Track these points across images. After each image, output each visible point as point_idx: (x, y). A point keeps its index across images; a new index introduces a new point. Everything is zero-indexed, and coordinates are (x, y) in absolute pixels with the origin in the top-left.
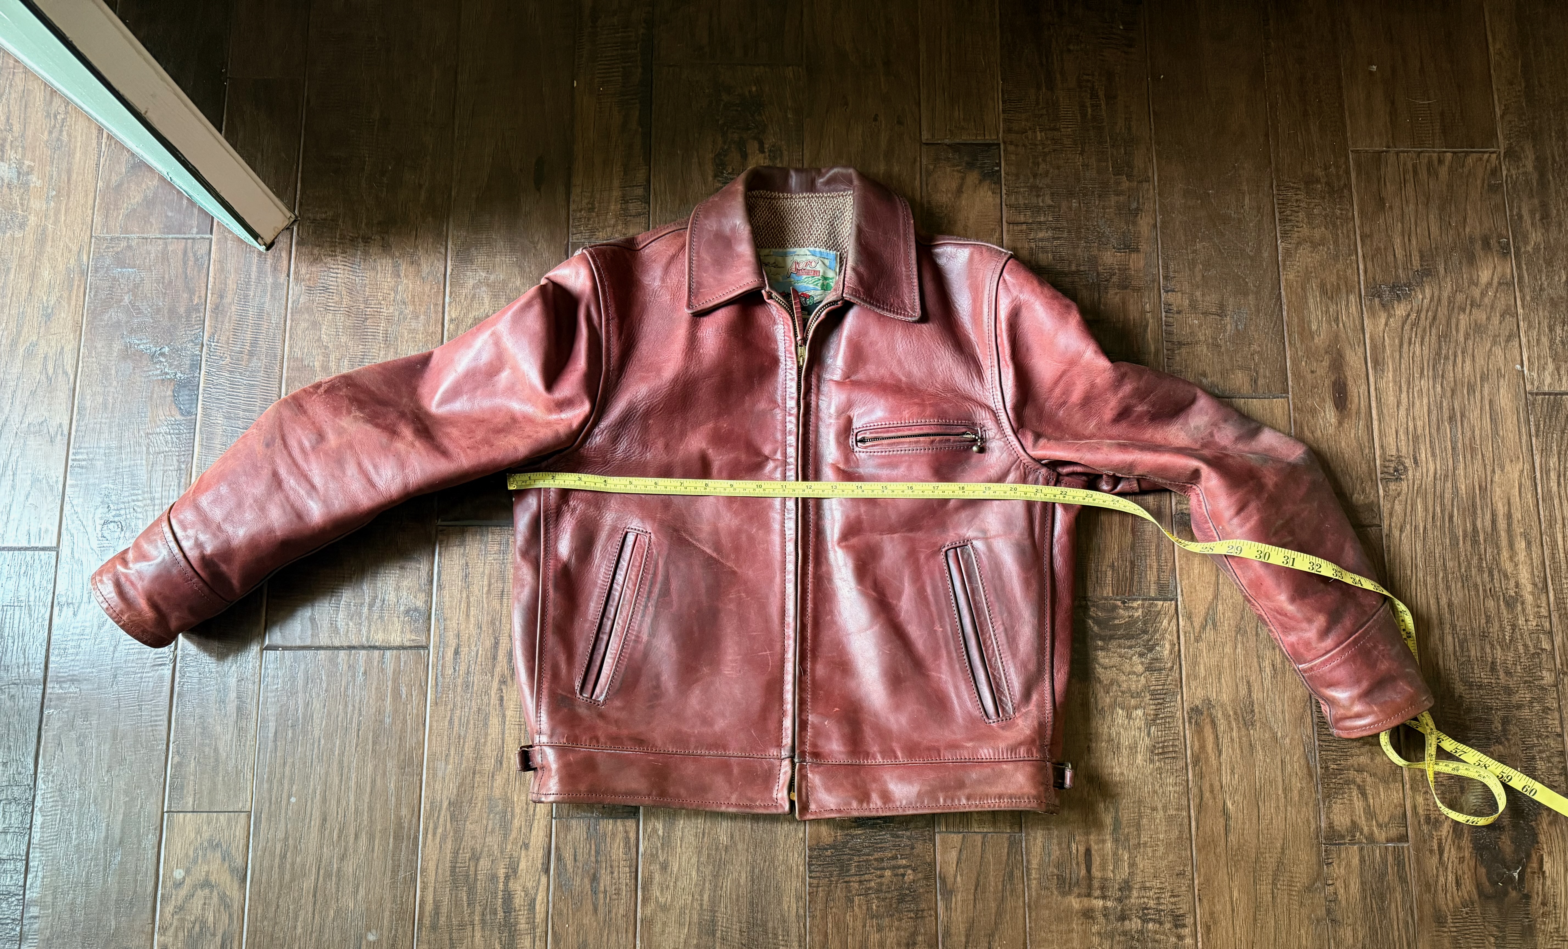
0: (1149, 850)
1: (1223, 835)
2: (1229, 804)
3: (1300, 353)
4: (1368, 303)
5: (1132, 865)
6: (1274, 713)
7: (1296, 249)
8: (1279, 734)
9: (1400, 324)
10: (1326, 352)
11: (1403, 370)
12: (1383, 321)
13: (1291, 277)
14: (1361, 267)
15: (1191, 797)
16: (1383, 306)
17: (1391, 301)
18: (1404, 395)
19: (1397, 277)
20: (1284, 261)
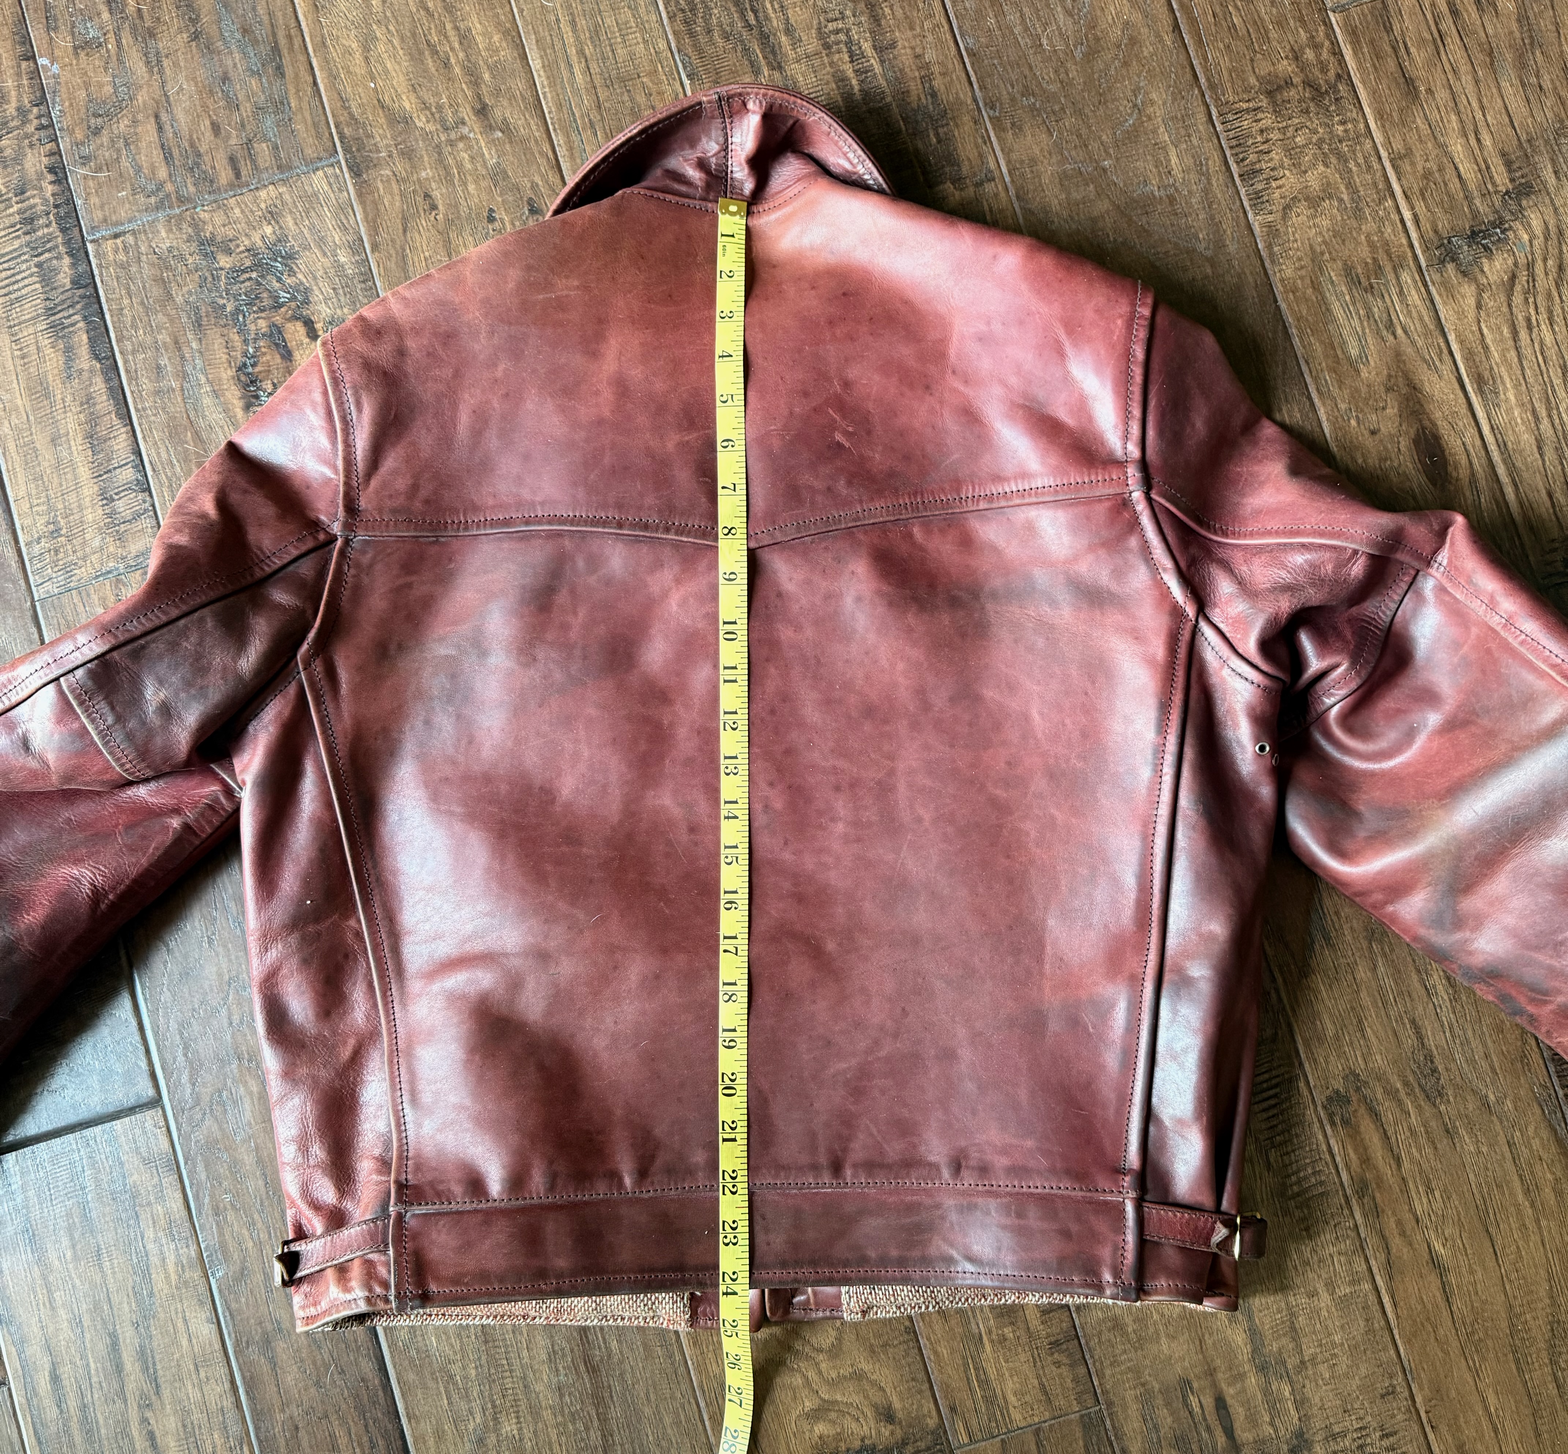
0: (1323, 1369)
1: (1442, 1304)
2: (1438, 1246)
3: (1343, 406)
4: (1437, 277)
5: (1300, 1403)
6: (1472, 1062)
7: (1285, 217)
8: (1492, 1097)
9: (1503, 298)
10: (1388, 390)
11: (1531, 380)
12: (1472, 301)
13: (1289, 272)
14: (1407, 215)
15: (1369, 1253)
16: (1464, 274)
17: (1476, 261)
18: (1545, 424)
19: (1475, 214)
20: (1269, 247)
